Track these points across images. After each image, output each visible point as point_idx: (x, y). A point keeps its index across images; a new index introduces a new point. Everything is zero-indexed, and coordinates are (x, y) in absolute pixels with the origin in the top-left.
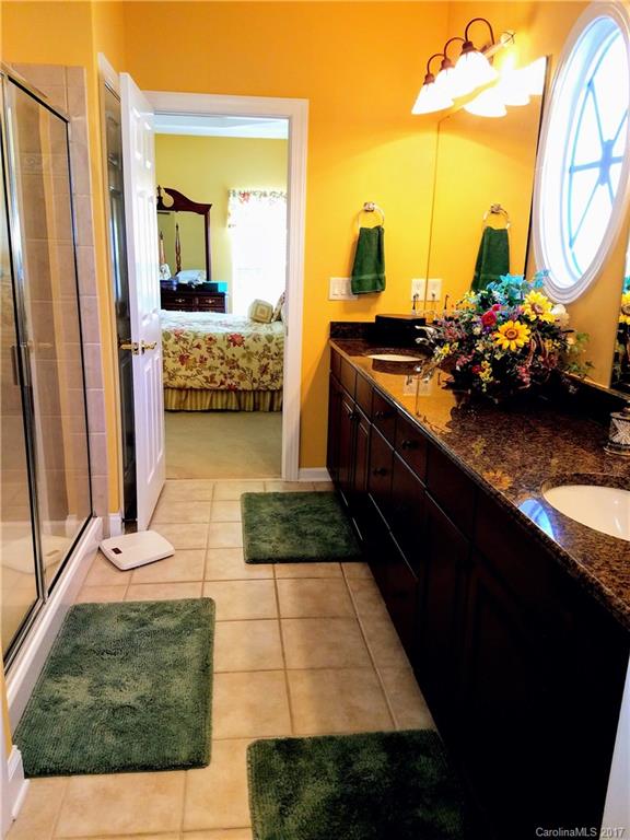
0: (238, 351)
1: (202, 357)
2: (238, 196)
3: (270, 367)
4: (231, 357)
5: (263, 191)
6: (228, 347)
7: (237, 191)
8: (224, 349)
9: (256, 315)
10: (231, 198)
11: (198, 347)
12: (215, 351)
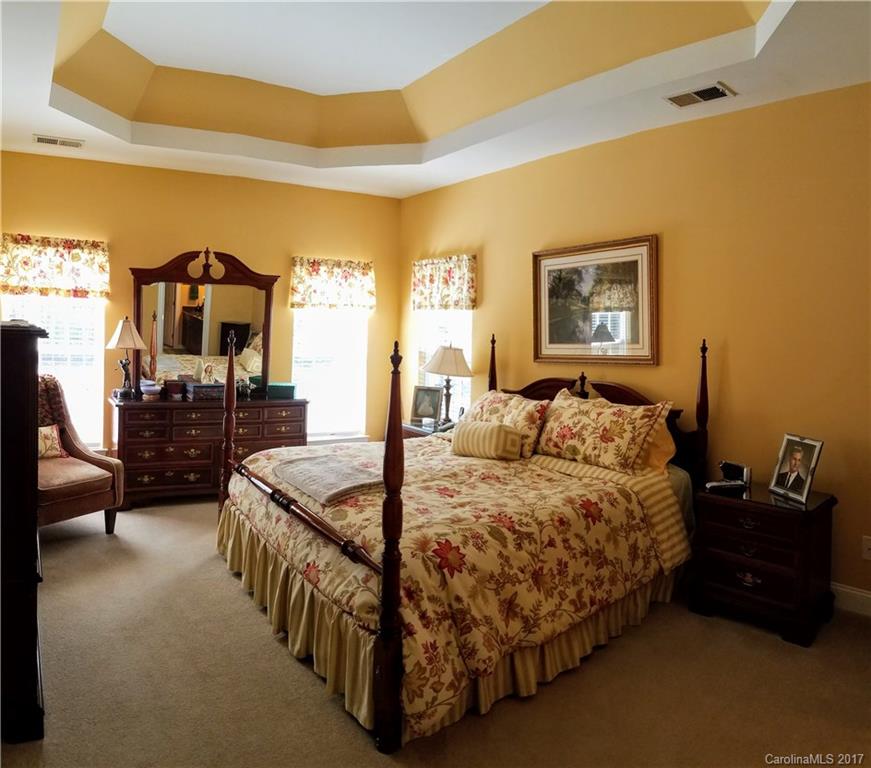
0: (600, 530)
1: (560, 562)
2: (306, 266)
3: (641, 545)
4: (595, 547)
5: (336, 259)
6: (588, 528)
7: (305, 259)
8: (583, 533)
9: (504, 450)
10: (297, 269)
11: (551, 543)
12: (575, 543)
